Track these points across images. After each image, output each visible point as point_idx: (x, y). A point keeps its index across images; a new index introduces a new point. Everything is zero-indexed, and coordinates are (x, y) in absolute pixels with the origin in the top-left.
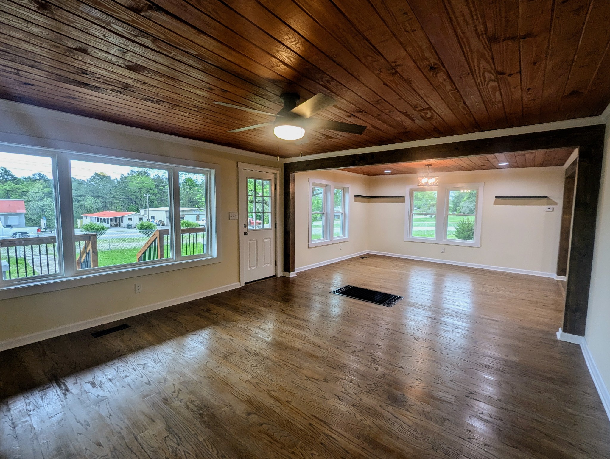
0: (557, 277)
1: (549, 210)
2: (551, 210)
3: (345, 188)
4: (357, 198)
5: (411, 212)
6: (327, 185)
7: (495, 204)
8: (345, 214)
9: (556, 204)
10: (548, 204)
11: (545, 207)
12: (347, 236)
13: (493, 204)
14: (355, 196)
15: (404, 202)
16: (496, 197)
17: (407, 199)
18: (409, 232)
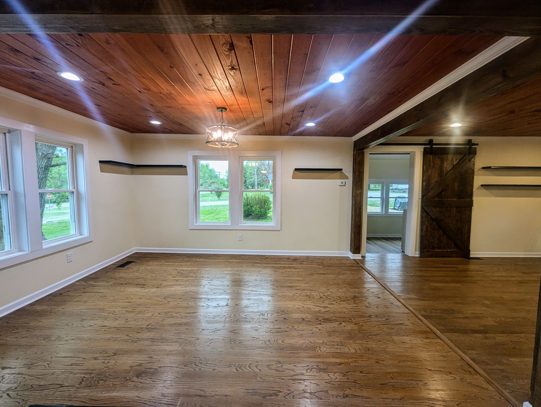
0: (353, 256)
1: (342, 184)
2: (344, 184)
3: (75, 145)
4: (106, 166)
5: (196, 188)
6: (9, 132)
7: (294, 177)
8: (78, 193)
9: (347, 178)
10: (341, 179)
11: (339, 182)
12: (86, 233)
13: (291, 178)
14: (100, 162)
15: (186, 174)
16: (296, 170)
17: (190, 169)
18: (196, 217)
